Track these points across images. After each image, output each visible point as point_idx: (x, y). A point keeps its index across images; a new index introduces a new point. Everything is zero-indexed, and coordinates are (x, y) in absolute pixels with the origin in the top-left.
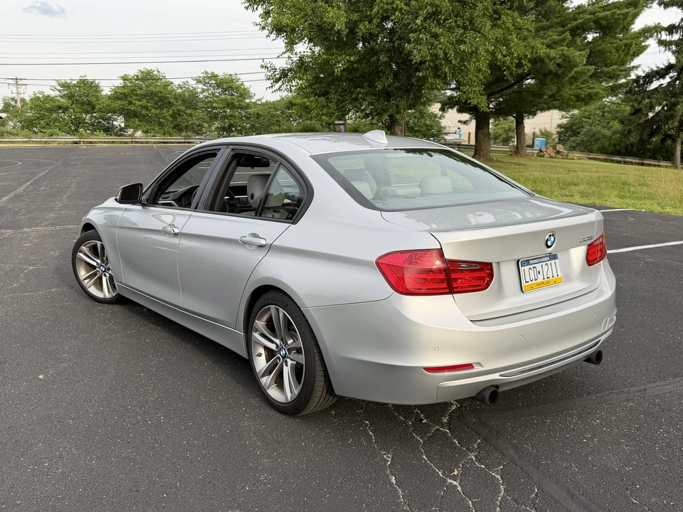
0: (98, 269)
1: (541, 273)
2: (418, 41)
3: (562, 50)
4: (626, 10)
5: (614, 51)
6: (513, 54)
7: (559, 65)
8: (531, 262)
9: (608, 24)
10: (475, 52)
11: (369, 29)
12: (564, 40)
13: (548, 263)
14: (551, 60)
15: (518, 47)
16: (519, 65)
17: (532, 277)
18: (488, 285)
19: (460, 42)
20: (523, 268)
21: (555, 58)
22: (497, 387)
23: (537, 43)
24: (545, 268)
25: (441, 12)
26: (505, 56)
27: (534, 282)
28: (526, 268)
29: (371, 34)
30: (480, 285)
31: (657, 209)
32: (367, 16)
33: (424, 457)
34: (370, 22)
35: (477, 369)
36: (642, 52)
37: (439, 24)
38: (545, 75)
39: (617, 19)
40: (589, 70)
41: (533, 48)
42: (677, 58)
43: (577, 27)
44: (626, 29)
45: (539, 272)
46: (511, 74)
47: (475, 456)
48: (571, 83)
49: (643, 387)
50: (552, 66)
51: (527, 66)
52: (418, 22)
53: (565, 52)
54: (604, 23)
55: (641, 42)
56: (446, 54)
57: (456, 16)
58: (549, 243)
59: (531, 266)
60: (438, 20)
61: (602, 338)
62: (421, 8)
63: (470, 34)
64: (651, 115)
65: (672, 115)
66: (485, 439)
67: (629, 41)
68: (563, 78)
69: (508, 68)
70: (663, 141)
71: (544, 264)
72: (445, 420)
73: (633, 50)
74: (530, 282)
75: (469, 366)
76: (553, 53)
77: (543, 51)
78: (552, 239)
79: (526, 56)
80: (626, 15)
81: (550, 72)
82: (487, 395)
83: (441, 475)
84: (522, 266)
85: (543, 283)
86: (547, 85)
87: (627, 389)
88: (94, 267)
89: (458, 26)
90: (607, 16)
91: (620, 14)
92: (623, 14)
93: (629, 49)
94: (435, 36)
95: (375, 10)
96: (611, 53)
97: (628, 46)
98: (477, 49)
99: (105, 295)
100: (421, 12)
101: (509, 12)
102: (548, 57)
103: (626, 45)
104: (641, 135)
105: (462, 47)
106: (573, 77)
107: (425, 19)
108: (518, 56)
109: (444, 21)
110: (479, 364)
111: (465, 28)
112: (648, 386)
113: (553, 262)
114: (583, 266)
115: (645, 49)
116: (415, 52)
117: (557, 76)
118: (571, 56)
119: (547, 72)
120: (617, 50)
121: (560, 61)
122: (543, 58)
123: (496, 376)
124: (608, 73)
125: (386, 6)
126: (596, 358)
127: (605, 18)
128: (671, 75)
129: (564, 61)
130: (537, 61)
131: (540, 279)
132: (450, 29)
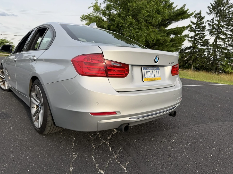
0: (4, 79)
1: (152, 74)
2: (126, 31)
3: (164, 38)
4: (181, 29)
5: (177, 39)
6: (152, 38)
7: (163, 42)
8: (147, 69)
9: (176, 32)
10: (141, 36)
11: (113, 28)
12: (165, 35)
13: (155, 71)
14: (161, 40)
15: (153, 36)
16: (153, 41)
17: (148, 75)
18: (126, 75)
19: (137, 33)
20: (144, 70)
21: (162, 40)
22: (129, 124)
23: (158, 36)
24: (154, 73)
25: (133, 24)
26: (149, 38)
27: (148, 78)
28: (146, 71)
29: (114, 29)
30: (123, 75)
31: (188, 78)
32: (113, 24)
33: (93, 156)
34: (114, 26)
35: (118, 115)
36: (185, 41)
37: (132, 27)
38: (160, 44)
40: (171, 44)
41: (157, 37)
42: (193, 45)
43: (169, 33)
44: (181, 34)
45: (151, 74)
46: (151, 43)
47: (117, 156)
48: (166, 47)
49: (191, 127)
50: (161, 42)
51: (155, 41)
52: (127, 26)
53: (165, 38)
54: (175, 32)
55: (185, 38)
56: (133, 35)
57: (137, 26)
58: (156, 60)
59: (148, 71)
60: (132, 26)
61: (177, 106)
62: (128, 22)
63: (140, 31)
64: (186, 59)
65: (191, 59)
66: (123, 148)
67: (181, 37)
68: (164, 45)
69: (150, 41)
70: (188, 65)
71: (153, 71)
72: (109, 138)
73: (182, 40)
74: (147, 78)
75: (114, 113)
76: (162, 38)
77: (159, 38)
78: (157, 59)
79: (155, 39)
80: (181, 30)
81: (161, 43)
82: (123, 127)
83: (97, 167)
84: (143, 70)
85: (152, 79)
86: (160, 47)
87: (184, 128)
88: (3, 78)
89: (137, 29)
90: (176, 30)
92: (180, 30)
93: (181, 40)
94: (131, 30)
95: (115, 23)
96: (176, 40)
97: (181, 38)
98: (142, 35)
99: (6, 88)
100: (127, 23)
101: (151, 26)
102: (161, 39)
104: (183, 63)
105: (138, 34)
106: (166, 45)
107: (128, 26)
108: (153, 39)
109: (134, 26)
110: (119, 112)
111: (139, 29)
112: (192, 127)
113: (157, 71)
114: (170, 75)
115: (185, 40)
116: (125, 34)
117: (163, 44)
118: (166, 39)
119: (160, 43)
120: (178, 39)
121: (164, 40)
122: (159, 40)
123: (128, 119)
124: (176, 46)
125: (118, 22)
126: (173, 114)
127: (176, 31)
128: (191, 49)
130: (158, 40)
131: (151, 77)
132: (135, 29)
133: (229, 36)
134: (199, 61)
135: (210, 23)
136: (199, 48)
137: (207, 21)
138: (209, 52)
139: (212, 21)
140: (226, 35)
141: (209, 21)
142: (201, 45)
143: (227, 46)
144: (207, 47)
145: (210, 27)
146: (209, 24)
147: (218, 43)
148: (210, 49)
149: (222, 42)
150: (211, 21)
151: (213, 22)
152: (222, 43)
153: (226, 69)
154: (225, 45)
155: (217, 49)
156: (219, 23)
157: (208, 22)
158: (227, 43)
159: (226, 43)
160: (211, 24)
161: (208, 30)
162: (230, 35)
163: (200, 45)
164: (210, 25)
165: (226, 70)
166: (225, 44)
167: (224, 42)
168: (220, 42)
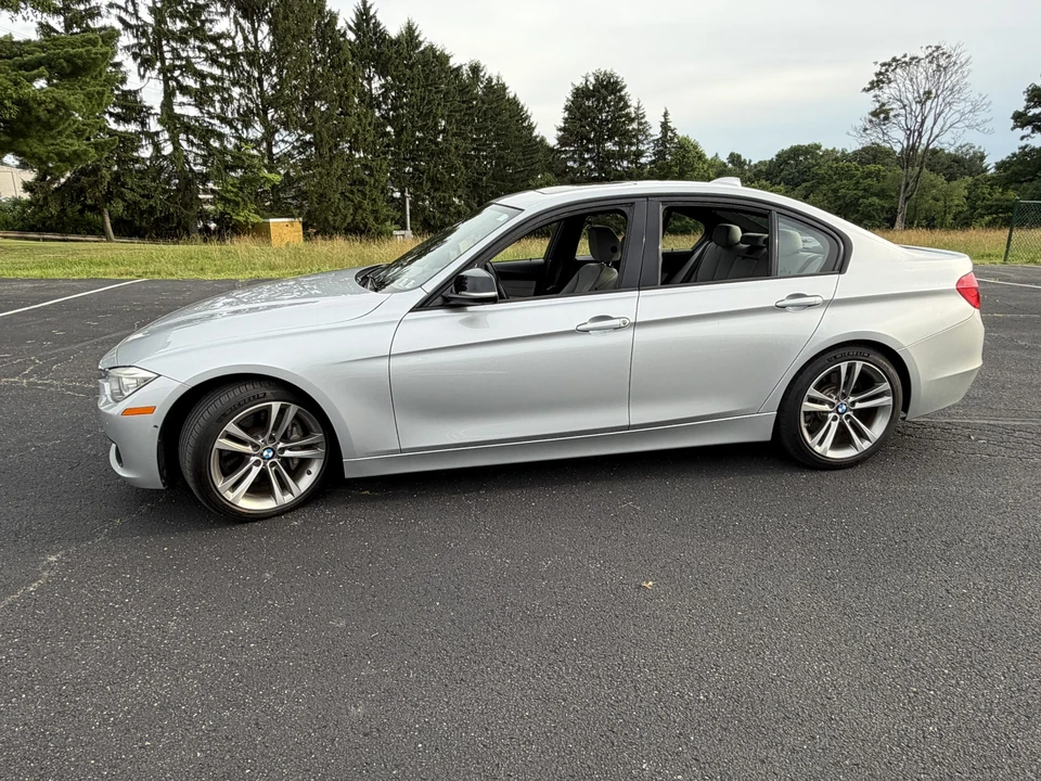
39: (93, 59)
91: (96, 54)
99: (278, 502)
102: (37, 98)
103: (98, 93)
117: (48, 126)
119: (34, 120)
121: (52, 106)
122: (29, 101)
127: (80, 56)
129: (57, 106)
133: (210, 82)
134: (134, 187)
135: (123, 15)
136: (112, 133)
137: (111, 5)
138: (157, 147)
139: (131, 9)
140: (201, 76)
141: (119, 7)
142: (118, 118)
143: (212, 121)
144: (143, 124)
145: (131, 36)
146: (121, 20)
147: (177, 110)
148: (157, 134)
149: (190, 104)
150: (126, 10)
151: (136, 14)
152: (193, 112)
153: (237, 215)
154: (207, 119)
155: (182, 136)
156: (160, 21)
157: (115, 11)
158: (212, 110)
159: (209, 113)
160: (133, 22)
161: (127, 48)
162: (213, 77)
163: (111, 115)
164: (127, 26)
165: (239, 218)
166: (202, 113)
167: (199, 105)
168: (184, 104)
